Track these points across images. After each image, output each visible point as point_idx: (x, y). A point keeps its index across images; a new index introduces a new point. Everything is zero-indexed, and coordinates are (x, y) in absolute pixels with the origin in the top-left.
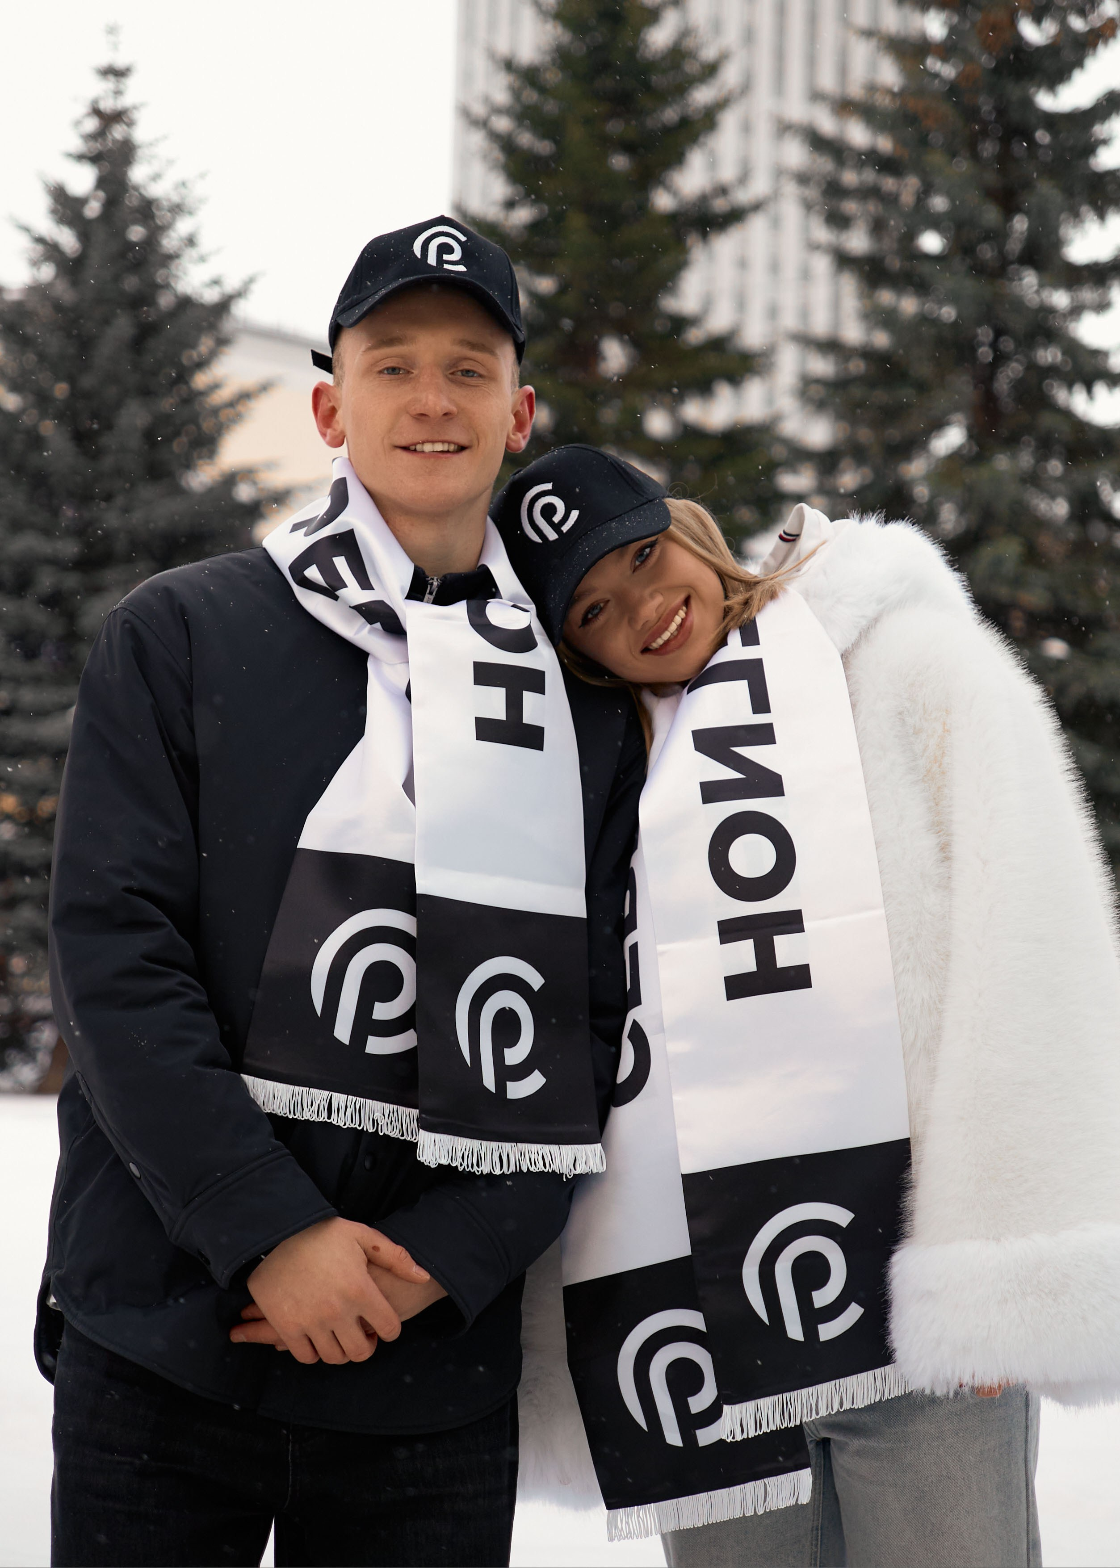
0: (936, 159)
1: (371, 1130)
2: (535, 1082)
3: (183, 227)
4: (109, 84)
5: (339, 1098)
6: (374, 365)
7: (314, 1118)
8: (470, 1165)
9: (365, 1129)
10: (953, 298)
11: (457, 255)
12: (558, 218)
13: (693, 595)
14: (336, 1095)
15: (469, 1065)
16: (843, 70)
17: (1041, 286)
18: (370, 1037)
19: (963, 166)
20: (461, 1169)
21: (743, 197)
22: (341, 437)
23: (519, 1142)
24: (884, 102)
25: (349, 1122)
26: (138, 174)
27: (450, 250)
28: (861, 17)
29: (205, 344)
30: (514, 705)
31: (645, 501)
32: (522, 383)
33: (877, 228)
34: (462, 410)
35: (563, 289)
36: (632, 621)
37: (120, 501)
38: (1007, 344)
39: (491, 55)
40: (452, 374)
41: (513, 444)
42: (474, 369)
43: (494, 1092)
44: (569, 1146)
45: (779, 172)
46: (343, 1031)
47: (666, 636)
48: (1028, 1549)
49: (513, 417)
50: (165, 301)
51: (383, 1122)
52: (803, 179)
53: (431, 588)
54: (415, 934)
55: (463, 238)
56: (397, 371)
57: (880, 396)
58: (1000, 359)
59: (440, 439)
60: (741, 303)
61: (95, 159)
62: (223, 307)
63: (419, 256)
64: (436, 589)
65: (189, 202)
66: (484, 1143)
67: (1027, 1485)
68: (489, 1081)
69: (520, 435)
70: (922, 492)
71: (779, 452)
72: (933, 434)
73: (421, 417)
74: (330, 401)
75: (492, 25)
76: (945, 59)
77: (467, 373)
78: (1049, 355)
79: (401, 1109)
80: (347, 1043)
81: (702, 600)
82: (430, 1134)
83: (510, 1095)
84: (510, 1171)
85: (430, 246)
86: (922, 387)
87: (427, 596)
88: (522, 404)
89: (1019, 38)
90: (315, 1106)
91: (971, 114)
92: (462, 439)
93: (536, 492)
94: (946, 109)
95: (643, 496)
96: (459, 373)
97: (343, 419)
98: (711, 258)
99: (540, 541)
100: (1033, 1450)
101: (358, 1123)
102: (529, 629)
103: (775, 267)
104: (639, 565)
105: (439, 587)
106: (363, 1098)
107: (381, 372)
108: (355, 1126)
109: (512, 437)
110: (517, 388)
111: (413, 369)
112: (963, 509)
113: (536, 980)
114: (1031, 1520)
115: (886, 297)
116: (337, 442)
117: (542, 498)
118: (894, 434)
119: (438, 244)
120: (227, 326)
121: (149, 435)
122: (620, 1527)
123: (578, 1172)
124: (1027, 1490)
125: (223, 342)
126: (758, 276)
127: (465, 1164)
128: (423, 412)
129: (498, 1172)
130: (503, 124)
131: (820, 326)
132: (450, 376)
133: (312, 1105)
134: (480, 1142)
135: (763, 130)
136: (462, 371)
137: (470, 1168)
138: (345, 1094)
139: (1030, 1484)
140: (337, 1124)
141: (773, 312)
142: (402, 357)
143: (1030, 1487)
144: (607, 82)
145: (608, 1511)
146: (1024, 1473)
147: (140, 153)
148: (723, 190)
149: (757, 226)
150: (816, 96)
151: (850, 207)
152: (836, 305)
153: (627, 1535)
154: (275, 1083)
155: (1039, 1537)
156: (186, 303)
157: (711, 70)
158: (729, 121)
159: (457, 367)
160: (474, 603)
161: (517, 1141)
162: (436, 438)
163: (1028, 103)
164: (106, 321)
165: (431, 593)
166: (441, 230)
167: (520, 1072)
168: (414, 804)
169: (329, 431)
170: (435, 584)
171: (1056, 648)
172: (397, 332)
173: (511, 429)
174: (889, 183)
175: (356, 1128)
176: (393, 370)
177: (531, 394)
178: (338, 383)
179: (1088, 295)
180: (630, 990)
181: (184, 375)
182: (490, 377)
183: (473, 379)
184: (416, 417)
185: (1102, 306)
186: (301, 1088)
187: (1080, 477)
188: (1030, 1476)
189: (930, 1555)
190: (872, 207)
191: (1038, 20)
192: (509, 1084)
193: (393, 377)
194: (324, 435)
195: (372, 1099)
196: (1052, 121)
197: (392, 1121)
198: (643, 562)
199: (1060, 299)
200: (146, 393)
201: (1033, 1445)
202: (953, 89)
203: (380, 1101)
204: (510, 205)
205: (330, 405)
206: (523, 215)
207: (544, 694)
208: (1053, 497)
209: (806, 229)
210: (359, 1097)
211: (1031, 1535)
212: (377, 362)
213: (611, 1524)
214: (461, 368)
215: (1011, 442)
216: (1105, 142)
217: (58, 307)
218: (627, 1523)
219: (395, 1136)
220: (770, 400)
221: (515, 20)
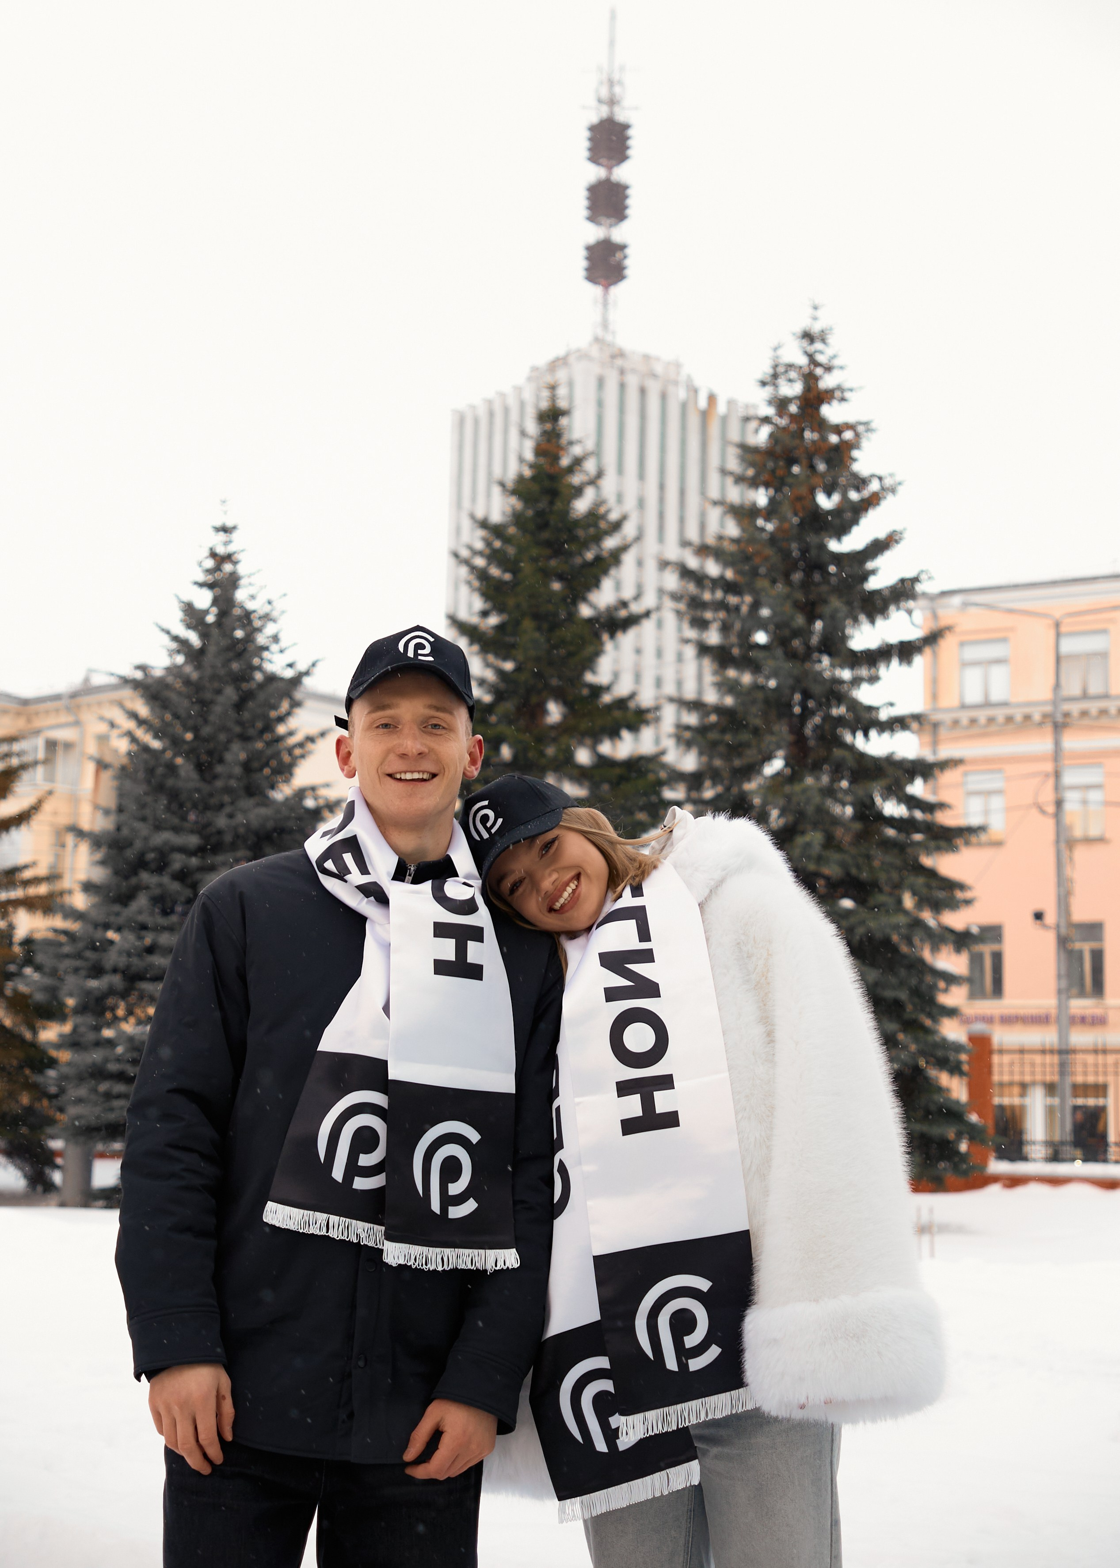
0: (762, 583)
1: (355, 1241)
2: (470, 1206)
3: (270, 629)
4: (222, 536)
5: (334, 1219)
6: (372, 723)
7: (317, 1232)
8: (420, 1264)
9: (351, 1241)
10: (775, 674)
11: (427, 650)
12: (517, 623)
13: (582, 873)
14: (332, 1217)
15: (422, 1196)
16: (703, 526)
17: (833, 666)
18: (356, 1178)
19: (780, 588)
20: (414, 1267)
21: (636, 608)
22: (353, 772)
23: (456, 1248)
24: (728, 546)
25: (340, 1235)
26: (240, 595)
27: (423, 647)
28: (714, 493)
29: (285, 706)
30: (461, 951)
31: (549, 810)
32: (474, 734)
33: (725, 628)
34: (431, 750)
35: (518, 669)
36: (538, 891)
37: (228, 809)
38: (811, 704)
39: (472, 517)
40: (425, 727)
41: (468, 774)
42: (439, 723)
43: (439, 1213)
44: (493, 1250)
45: (661, 592)
46: (338, 1174)
47: (562, 901)
48: (831, 1525)
49: (468, 756)
50: (259, 676)
51: (363, 1235)
52: (675, 597)
53: (410, 872)
54: (387, 1108)
55: (432, 640)
56: (389, 727)
57: (728, 738)
58: (807, 713)
59: (417, 770)
60: (638, 677)
61: (211, 586)
62: (296, 681)
63: (402, 651)
64: (414, 872)
65: (275, 614)
66: (431, 1249)
67: (832, 1481)
68: (435, 1206)
69: (473, 768)
70: (757, 801)
71: (663, 775)
72: (765, 764)
73: (403, 756)
74: (347, 748)
75: (474, 500)
76: (767, 519)
77: (435, 726)
78: (838, 711)
79: (376, 1227)
80: (341, 1181)
81: (588, 876)
82: (392, 1243)
83: (450, 1216)
84: (449, 1268)
85: (409, 645)
86: (756, 731)
87: (407, 877)
88: (474, 746)
89: (817, 506)
90: (318, 1224)
91: (786, 554)
92: (433, 769)
93: (478, 807)
94: (769, 551)
95: (548, 807)
96: (430, 727)
97: (354, 759)
98: (617, 648)
99: (479, 839)
100: (836, 1455)
101: (346, 1236)
102: (472, 899)
103: (659, 653)
104: (545, 854)
105: (416, 871)
106: (350, 1219)
107: (378, 727)
108: (344, 1238)
109: (468, 769)
110: (471, 737)
111: (398, 725)
112: (783, 813)
113: (474, 1136)
114: (834, 1506)
115: (732, 673)
116: (351, 775)
117: (482, 811)
118: (737, 763)
119: (415, 643)
120: (298, 695)
121: (247, 767)
122: (567, 1512)
123: (497, 1268)
124: (832, 1485)
125: (296, 704)
126: (649, 658)
127: (417, 1264)
128: (404, 753)
129: (440, 1269)
130: (480, 562)
131: (690, 693)
132: (424, 729)
133: (316, 1224)
134: (428, 1248)
135: (651, 565)
136: (432, 725)
137: (420, 1266)
138: (338, 1216)
139: (834, 1480)
140: (332, 1237)
141: (659, 683)
142: (390, 717)
143: (834, 1482)
144: (545, 535)
145: (559, 1502)
146: (830, 1472)
147: (242, 582)
148: (624, 604)
149: (648, 626)
150: (685, 543)
151: (708, 615)
152: (700, 678)
153: (573, 1518)
154: (292, 1208)
155: (839, 1517)
156: (272, 678)
157: (617, 526)
158: (628, 559)
159: (428, 723)
160: (437, 882)
161: (455, 1247)
162: (413, 769)
163: (823, 547)
164: (219, 692)
165: (410, 875)
166: (417, 635)
167: (459, 1200)
168: (389, 1018)
169: (346, 767)
170: (412, 869)
171: (847, 903)
172: (387, 700)
173: (467, 763)
174: (733, 600)
175: (345, 1239)
176: (386, 726)
177: (480, 741)
178: (351, 736)
179: (864, 672)
180: (556, 1138)
181: (269, 727)
182: (450, 729)
183: (439, 730)
184: (401, 755)
185: (874, 679)
186: (309, 1212)
187: (860, 791)
188: (834, 1474)
189: (765, 1530)
190: (722, 615)
191: (829, 494)
192: (450, 1208)
193: (385, 730)
194: (343, 770)
195: (357, 1220)
196: (838, 558)
197: (369, 1235)
198: (547, 852)
199: (846, 674)
200: (245, 738)
201: (837, 1452)
202: (773, 539)
203: (362, 1221)
204: (485, 614)
205: (347, 750)
206: (493, 620)
207: (483, 942)
208: (844, 804)
209: (680, 630)
210: (348, 1218)
211: (834, 1516)
212: (375, 721)
213: (562, 1511)
214: (430, 723)
215: (816, 768)
216: (873, 572)
217: (187, 682)
218: (573, 1510)
219: (371, 1245)
220: (657, 741)
221: (489, 495)
